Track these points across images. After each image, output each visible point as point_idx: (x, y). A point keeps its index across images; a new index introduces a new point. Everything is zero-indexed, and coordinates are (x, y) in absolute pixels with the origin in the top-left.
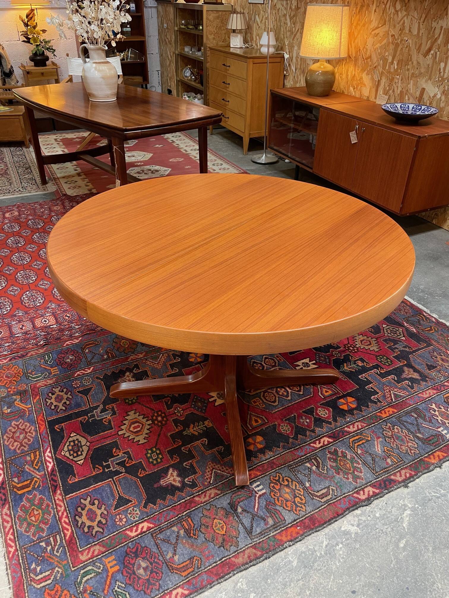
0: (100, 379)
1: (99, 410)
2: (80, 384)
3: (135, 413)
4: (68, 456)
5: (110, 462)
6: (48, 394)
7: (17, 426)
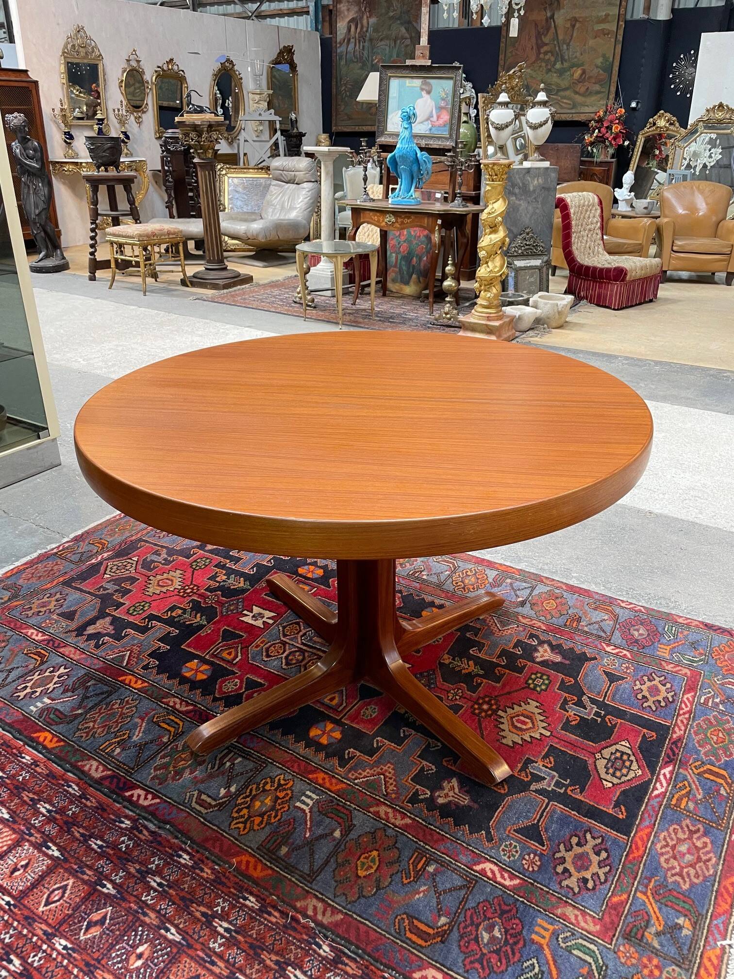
0: (488, 833)
1: (543, 785)
2: (527, 857)
3: (504, 737)
4: (635, 764)
5: (592, 716)
6: (594, 889)
7: (680, 874)
